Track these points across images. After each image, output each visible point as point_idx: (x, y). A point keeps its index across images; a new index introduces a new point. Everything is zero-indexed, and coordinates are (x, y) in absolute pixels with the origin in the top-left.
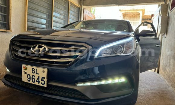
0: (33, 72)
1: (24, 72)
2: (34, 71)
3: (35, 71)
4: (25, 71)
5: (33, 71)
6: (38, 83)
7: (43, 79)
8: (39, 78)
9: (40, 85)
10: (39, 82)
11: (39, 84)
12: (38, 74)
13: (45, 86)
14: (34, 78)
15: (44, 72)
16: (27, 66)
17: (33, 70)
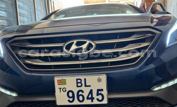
0: (79, 85)
1: (60, 88)
2: (80, 83)
3: (83, 82)
4: (62, 86)
5: (77, 83)
6: (90, 100)
7: (100, 92)
8: (91, 92)
9: (95, 102)
10: (92, 99)
11: (92, 101)
12: (90, 86)
13: (105, 102)
14: (81, 95)
15: (99, 80)
16: (64, 78)
17: (79, 81)
